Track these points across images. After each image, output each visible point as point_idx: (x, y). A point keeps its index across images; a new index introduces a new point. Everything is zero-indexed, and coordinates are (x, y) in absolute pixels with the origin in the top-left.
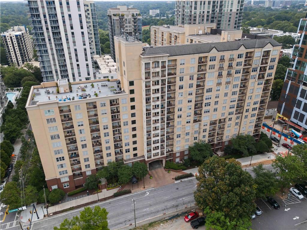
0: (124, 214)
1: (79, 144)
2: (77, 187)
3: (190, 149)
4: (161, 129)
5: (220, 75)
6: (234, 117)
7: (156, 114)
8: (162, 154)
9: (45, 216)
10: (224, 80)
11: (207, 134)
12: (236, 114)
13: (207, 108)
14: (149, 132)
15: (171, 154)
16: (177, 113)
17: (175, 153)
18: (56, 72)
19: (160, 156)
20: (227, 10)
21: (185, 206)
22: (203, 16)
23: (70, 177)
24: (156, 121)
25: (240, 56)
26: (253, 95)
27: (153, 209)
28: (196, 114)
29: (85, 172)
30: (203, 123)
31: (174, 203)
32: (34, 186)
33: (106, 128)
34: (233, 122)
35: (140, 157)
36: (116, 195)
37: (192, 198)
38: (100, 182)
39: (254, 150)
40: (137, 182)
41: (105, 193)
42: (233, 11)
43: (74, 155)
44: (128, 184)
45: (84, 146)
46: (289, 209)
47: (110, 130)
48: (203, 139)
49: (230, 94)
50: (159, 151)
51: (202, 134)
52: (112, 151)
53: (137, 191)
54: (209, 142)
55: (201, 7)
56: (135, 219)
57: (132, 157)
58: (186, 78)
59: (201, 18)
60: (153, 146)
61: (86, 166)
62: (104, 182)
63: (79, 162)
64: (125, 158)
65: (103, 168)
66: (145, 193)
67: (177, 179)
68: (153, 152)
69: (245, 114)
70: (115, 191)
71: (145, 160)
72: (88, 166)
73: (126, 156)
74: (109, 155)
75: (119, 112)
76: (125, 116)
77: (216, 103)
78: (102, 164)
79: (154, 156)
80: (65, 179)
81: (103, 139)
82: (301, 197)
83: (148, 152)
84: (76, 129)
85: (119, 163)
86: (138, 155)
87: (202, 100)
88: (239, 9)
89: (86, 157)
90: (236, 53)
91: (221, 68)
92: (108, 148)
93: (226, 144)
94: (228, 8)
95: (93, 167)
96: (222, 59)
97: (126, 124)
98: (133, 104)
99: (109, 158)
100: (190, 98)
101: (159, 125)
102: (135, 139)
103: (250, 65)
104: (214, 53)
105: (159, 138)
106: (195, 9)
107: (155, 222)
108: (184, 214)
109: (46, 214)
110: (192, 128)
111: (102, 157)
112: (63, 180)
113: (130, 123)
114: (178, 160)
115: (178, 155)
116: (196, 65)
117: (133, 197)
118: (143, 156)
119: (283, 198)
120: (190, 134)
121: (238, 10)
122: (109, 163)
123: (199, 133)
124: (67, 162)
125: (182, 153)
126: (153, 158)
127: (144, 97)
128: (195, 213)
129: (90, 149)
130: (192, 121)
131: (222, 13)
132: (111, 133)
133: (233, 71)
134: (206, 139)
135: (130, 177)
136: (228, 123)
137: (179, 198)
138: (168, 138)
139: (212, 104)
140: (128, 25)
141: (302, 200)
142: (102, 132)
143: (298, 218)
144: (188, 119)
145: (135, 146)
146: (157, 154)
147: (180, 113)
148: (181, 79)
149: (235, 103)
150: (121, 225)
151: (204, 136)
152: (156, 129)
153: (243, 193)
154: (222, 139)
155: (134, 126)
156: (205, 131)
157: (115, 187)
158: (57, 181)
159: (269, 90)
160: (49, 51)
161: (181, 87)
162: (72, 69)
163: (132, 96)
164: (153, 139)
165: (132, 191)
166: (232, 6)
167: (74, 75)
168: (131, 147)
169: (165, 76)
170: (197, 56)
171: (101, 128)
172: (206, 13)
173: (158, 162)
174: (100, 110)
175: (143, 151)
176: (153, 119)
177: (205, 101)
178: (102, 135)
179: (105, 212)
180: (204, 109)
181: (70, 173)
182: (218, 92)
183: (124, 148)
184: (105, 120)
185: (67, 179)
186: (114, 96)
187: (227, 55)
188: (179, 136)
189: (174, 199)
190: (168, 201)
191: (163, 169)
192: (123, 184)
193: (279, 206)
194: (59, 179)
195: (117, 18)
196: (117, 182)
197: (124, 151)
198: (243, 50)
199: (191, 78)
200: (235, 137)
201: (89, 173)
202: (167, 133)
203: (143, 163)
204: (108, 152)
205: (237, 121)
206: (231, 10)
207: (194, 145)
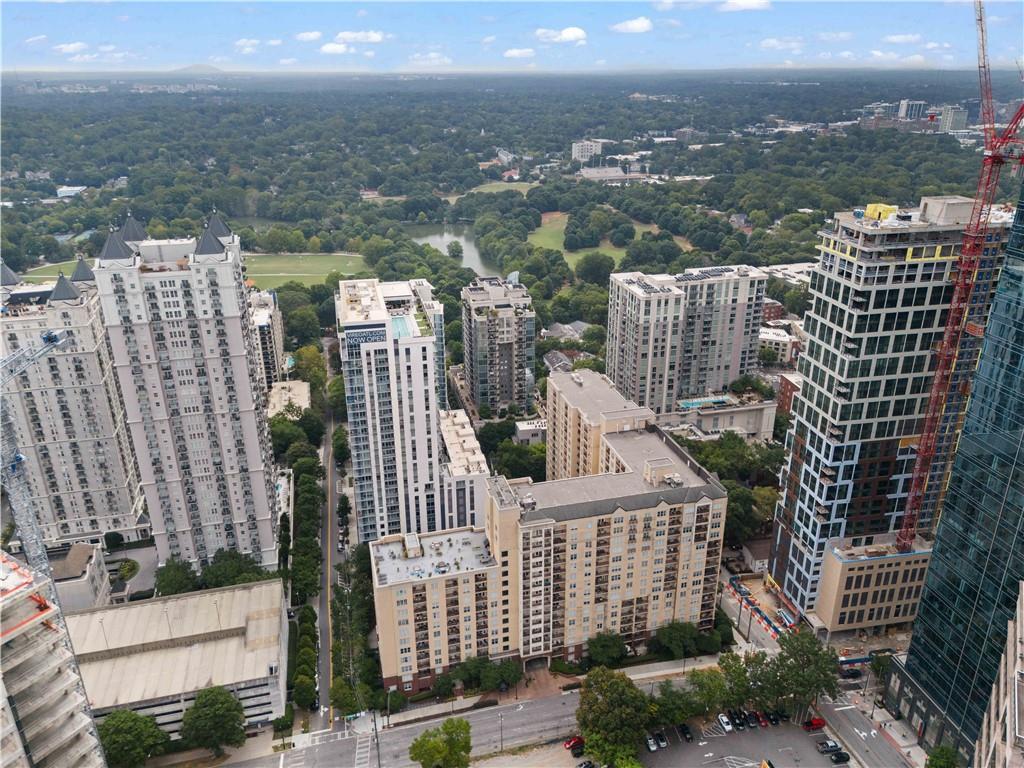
0: (487, 732)
1: (431, 631)
2: (421, 690)
3: (591, 642)
4: (545, 613)
5: (632, 539)
6: (662, 594)
7: (538, 594)
8: (547, 647)
9: (384, 727)
10: (639, 543)
11: (618, 619)
12: (665, 590)
13: (616, 583)
14: (526, 616)
15: (561, 649)
16: (568, 591)
17: (567, 648)
18: (378, 477)
19: (542, 652)
20: (726, 301)
21: (570, 728)
22: (665, 326)
23: (414, 675)
24: (538, 603)
25: (661, 514)
26: (692, 563)
27: (526, 730)
28: (598, 590)
29: (434, 670)
30: (609, 603)
31: (555, 723)
32: (369, 684)
33: (467, 610)
34: (661, 602)
35: (513, 651)
36: (476, 707)
37: (573, 720)
38: (454, 685)
39: (693, 648)
40: (507, 689)
41: (461, 702)
42: (738, 302)
43: (423, 646)
44: (493, 691)
45: (437, 634)
46: (705, 743)
47: (473, 613)
48: (612, 628)
49: (651, 563)
50: (541, 644)
51: (610, 619)
52: (474, 641)
53: (505, 703)
54: (623, 630)
55: (659, 310)
56: (502, 740)
57: (501, 650)
58: (581, 546)
59: (661, 328)
60: (532, 636)
61: (436, 660)
62: (459, 686)
63: (427, 655)
64: (490, 652)
65: (459, 664)
66: (517, 706)
67: (565, 689)
68: (532, 645)
69: (680, 590)
70: (474, 700)
71: (519, 656)
72: (438, 661)
73: (492, 649)
74: (468, 646)
75: (486, 589)
76: (494, 594)
77: (630, 575)
78: (458, 658)
79: (533, 651)
80: (407, 678)
81: (462, 626)
82: (729, 728)
83: (524, 644)
84: (430, 612)
85: (483, 658)
86: (510, 649)
87: (607, 572)
88: (754, 297)
89: (437, 648)
90: (653, 512)
91: (633, 530)
92: (468, 637)
93: (653, 634)
94: (726, 296)
95: (446, 662)
96: (633, 520)
97: (494, 605)
98: (505, 578)
99: (469, 651)
100: (587, 570)
101: (541, 608)
102: (506, 626)
103: (680, 523)
104: (619, 513)
105: (542, 626)
106: (645, 314)
107: (527, 746)
108: (566, 739)
109: (386, 724)
110: (593, 611)
111: (458, 649)
112: (405, 679)
113: (500, 603)
114: (571, 658)
115: (571, 650)
116: (595, 530)
117: (499, 710)
118: (518, 650)
119: (703, 728)
120: (590, 620)
121: (750, 299)
122: (468, 658)
123: (605, 618)
124: (414, 653)
125: (578, 648)
126: (532, 654)
127: (521, 571)
128: (578, 738)
129: (444, 637)
130: (592, 601)
131: (712, 308)
132: (474, 617)
133: (652, 533)
134: (617, 629)
135: (498, 682)
136: (652, 603)
137: (563, 717)
138: (556, 625)
139: (624, 576)
140: (505, 329)
141: (730, 732)
142: (462, 615)
143: (711, 754)
144: (587, 599)
145: (506, 635)
146: (538, 649)
147: (573, 590)
148: (574, 547)
149: (662, 575)
150: (483, 747)
151: (614, 623)
152: (537, 613)
153: (624, 716)
154: (644, 627)
155: (505, 607)
156: (614, 615)
157: (475, 694)
158: (397, 680)
159: (718, 554)
160: (372, 447)
161: (574, 557)
162: (405, 471)
163: (505, 569)
164: (532, 627)
165: (500, 703)
166: (736, 294)
167: (406, 481)
168: (501, 636)
169: (550, 545)
170: (595, 520)
171: (461, 610)
172: (670, 320)
173: (542, 660)
174: (461, 587)
175: (517, 642)
176: (533, 599)
177: (611, 574)
178: (461, 620)
179: (467, 727)
180: (611, 583)
181: (415, 670)
182: (631, 561)
183: (491, 638)
184: (467, 599)
185: (411, 678)
186: (482, 569)
187: (640, 514)
188: (572, 623)
189: (556, 718)
190: (548, 720)
191: (547, 672)
192: (486, 691)
193: (692, 738)
194: (401, 677)
195: (483, 318)
196: (478, 686)
197: (490, 642)
198: (664, 507)
199: (588, 545)
200: (666, 625)
201: (439, 671)
202: (555, 617)
203: (517, 662)
204: (468, 642)
205: (668, 600)
206: (734, 301)
207: (595, 637)
